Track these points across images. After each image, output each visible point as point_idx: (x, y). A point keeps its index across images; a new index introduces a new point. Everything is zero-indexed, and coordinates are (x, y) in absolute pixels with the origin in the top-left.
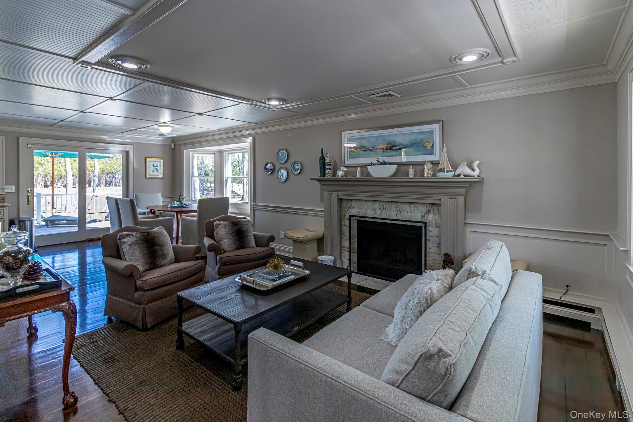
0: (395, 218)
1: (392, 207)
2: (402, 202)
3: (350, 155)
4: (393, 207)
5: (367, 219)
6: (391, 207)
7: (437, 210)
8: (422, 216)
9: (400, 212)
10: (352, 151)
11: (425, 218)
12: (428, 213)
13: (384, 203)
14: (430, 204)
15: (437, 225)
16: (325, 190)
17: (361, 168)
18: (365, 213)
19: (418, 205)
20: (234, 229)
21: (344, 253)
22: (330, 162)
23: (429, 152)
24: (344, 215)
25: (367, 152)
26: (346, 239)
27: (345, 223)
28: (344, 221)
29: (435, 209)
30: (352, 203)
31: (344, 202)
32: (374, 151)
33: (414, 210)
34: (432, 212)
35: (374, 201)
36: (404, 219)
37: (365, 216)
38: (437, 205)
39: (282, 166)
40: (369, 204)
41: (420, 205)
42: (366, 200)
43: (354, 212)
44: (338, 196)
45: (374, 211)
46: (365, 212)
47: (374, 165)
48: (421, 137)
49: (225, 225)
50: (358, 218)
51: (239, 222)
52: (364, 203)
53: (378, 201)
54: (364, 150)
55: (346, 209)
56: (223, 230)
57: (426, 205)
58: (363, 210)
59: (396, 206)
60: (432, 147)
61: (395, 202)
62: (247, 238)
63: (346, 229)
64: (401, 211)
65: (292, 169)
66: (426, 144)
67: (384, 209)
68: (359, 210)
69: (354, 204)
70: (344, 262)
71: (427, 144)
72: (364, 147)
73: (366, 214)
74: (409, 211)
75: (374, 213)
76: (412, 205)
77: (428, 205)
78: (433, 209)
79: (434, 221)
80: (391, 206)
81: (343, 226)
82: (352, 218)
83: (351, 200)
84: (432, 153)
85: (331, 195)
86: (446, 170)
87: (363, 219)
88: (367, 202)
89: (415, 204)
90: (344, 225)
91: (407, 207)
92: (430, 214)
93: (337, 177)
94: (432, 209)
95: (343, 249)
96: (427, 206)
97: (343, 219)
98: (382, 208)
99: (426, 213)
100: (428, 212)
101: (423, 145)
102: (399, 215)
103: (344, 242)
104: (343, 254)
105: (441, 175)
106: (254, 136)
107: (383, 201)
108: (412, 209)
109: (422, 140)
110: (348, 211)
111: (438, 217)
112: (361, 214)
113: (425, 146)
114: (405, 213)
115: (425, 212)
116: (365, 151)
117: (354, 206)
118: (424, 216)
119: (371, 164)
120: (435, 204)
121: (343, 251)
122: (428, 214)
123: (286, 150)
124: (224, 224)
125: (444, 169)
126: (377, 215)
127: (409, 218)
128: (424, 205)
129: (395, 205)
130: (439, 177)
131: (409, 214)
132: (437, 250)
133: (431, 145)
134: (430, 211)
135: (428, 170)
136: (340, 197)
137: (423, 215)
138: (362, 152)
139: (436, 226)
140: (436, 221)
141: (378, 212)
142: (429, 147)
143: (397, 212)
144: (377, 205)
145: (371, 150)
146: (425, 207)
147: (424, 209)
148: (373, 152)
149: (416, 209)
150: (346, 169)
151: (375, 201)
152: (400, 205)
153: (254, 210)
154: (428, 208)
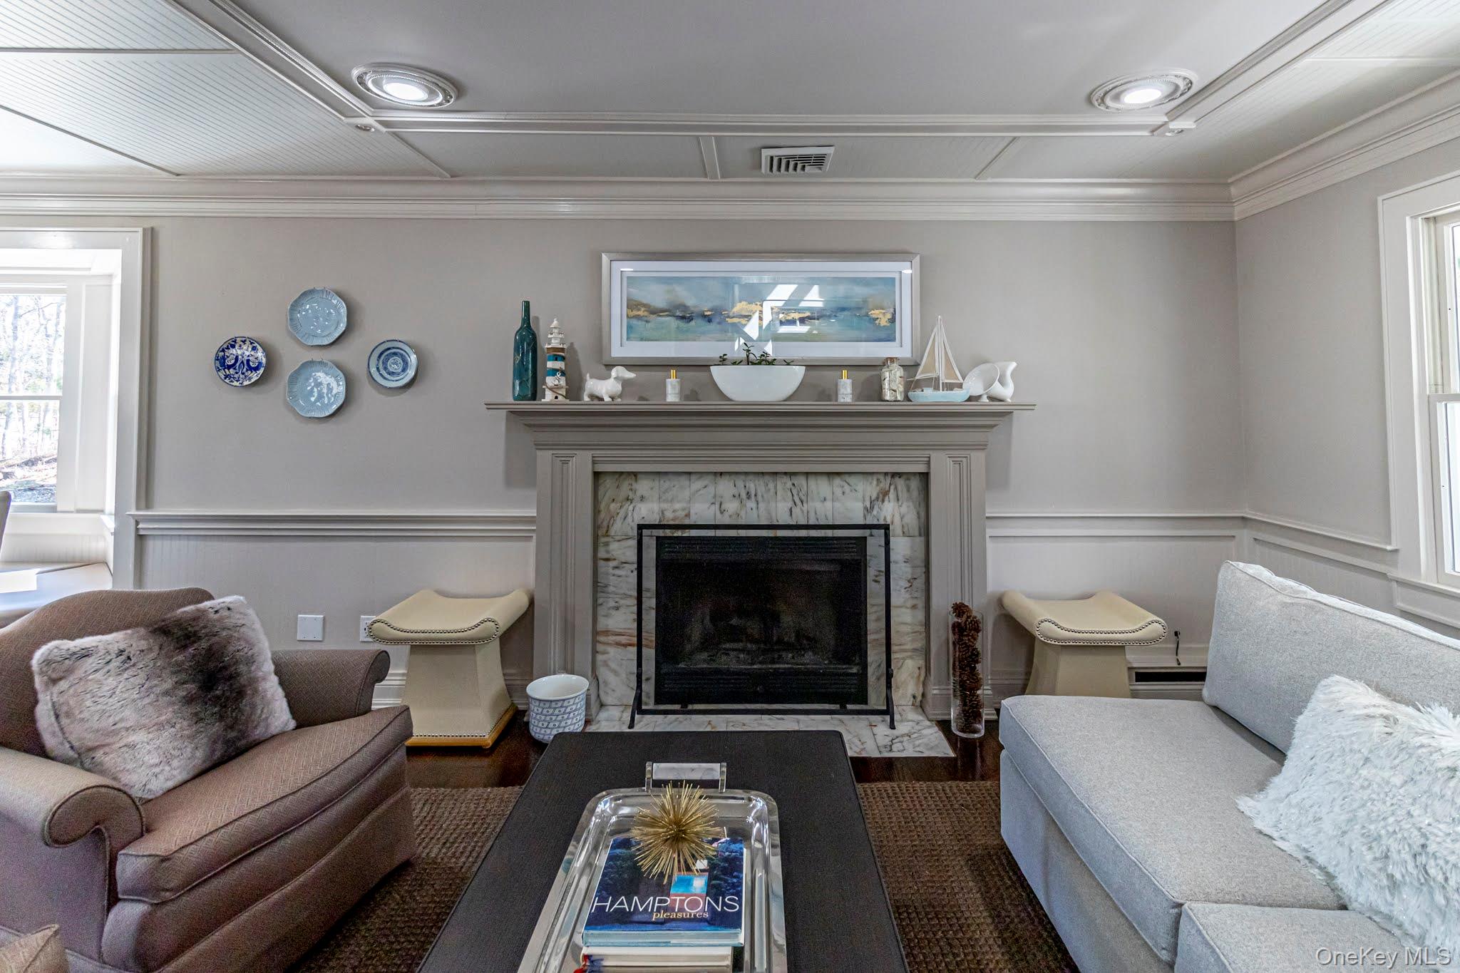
0: (784, 519)
1: (776, 487)
2: (807, 474)
3: (630, 328)
4: (779, 487)
5: (694, 533)
6: (772, 490)
7: (905, 490)
8: (866, 508)
9: (802, 502)
10: (638, 317)
11: (875, 513)
12: (880, 499)
13: (751, 477)
14: (886, 474)
15: (906, 530)
16: (540, 446)
17: (681, 374)
18: (684, 513)
19: (852, 480)
20: (178, 664)
21: (605, 653)
22: (562, 350)
23: (883, 335)
24: (605, 524)
25: (693, 323)
26: (612, 604)
27: (608, 552)
28: (607, 544)
29: (899, 488)
30: (635, 486)
31: (608, 483)
32: (719, 323)
33: (843, 493)
34: (892, 495)
35: (715, 473)
36: (812, 522)
37: (687, 522)
38: (905, 477)
39: (316, 355)
40: (697, 484)
41: (861, 477)
42: (690, 473)
43: (647, 511)
44: (594, 463)
45: (717, 506)
46: (684, 509)
47: (734, 363)
48: (860, 291)
49: (121, 652)
50: (661, 533)
51: (195, 619)
52: (684, 481)
53: (730, 473)
54: (683, 318)
55: (613, 506)
56: (111, 682)
57: (875, 477)
58: (677, 506)
59: (789, 484)
60: (893, 320)
61: (785, 473)
62: (256, 691)
63: (611, 571)
64: (804, 498)
65: (373, 370)
66: (875, 313)
67: (749, 497)
68: (664, 506)
69: (643, 486)
70: (606, 683)
71: (877, 312)
72: (684, 307)
73: (688, 515)
74: (829, 497)
75: (718, 512)
76: (837, 481)
77: (881, 477)
78: (896, 488)
79: (897, 520)
80: (771, 485)
81: (601, 563)
82: (645, 532)
83: (635, 475)
84: (890, 338)
85: (566, 462)
86: (943, 383)
87: (678, 533)
88: (693, 477)
89: (847, 477)
90: (607, 560)
91: (821, 487)
92: (886, 502)
93: (586, 399)
94: (892, 487)
95: (602, 639)
96: (878, 480)
97: (603, 540)
98: (744, 495)
99: (877, 498)
100: (881, 496)
101: (867, 315)
102: (796, 511)
103: (606, 616)
104: (600, 657)
105: (928, 396)
106: (148, 225)
107: (746, 474)
108: (838, 492)
109: (865, 301)
110: (622, 513)
111: (908, 507)
112: (669, 518)
113: (874, 316)
114: (818, 505)
115: (874, 497)
116: (686, 318)
117: (645, 494)
118: (872, 508)
119: (723, 361)
120: (900, 475)
121: (600, 648)
122: (883, 501)
123: (340, 295)
124: (114, 649)
125: (937, 379)
126: (726, 514)
127: (830, 518)
128: (870, 478)
129: (783, 484)
130: (922, 400)
131: (829, 504)
132: (908, 596)
133: (889, 316)
134: (886, 493)
135: (893, 383)
136: (600, 468)
137: (868, 505)
138: (672, 323)
139: (904, 533)
140: (902, 518)
141: (732, 506)
142: (884, 322)
143: (790, 504)
144: (725, 487)
145: (709, 320)
146: (875, 482)
147: (869, 489)
148: (713, 326)
149: (847, 488)
150: (630, 375)
151: (721, 474)
152: (801, 481)
153: (140, 538)
154: (882, 485)
